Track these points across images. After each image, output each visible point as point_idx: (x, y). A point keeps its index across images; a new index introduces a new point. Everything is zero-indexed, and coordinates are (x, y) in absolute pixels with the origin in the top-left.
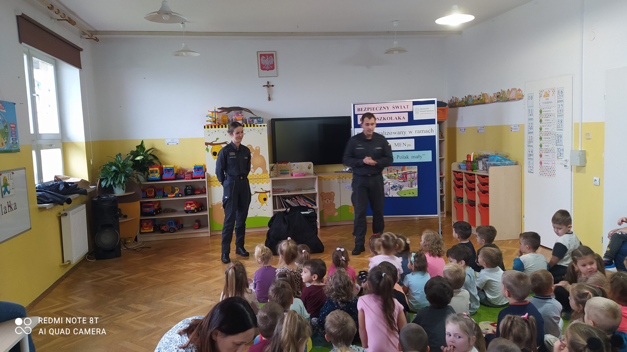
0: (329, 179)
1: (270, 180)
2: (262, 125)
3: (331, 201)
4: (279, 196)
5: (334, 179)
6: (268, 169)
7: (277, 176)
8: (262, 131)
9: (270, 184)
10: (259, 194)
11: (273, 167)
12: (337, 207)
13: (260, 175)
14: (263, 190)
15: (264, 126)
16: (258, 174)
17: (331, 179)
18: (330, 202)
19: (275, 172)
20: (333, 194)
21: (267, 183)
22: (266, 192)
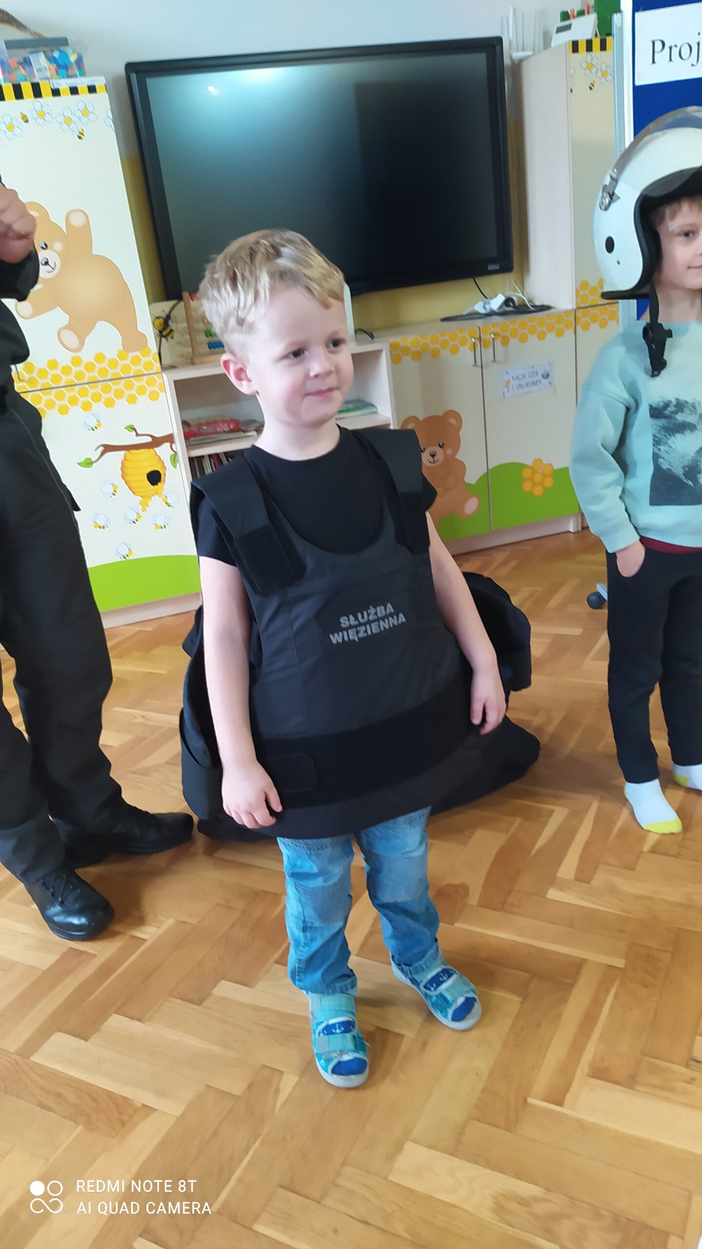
0: (436, 354)
1: (167, 381)
2: (82, 83)
3: (449, 451)
4: (217, 455)
5: (454, 351)
6: (146, 327)
7: (192, 361)
8: (85, 120)
9: (168, 401)
10: (122, 453)
11: (168, 317)
12: (472, 476)
13: (113, 363)
14: (137, 435)
15: (92, 89)
16: (100, 357)
17: (445, 353)
18: (445, 455)
19: (180, 343)
20: (453, 421)
21: (154, 397)
22: (157, 442)
